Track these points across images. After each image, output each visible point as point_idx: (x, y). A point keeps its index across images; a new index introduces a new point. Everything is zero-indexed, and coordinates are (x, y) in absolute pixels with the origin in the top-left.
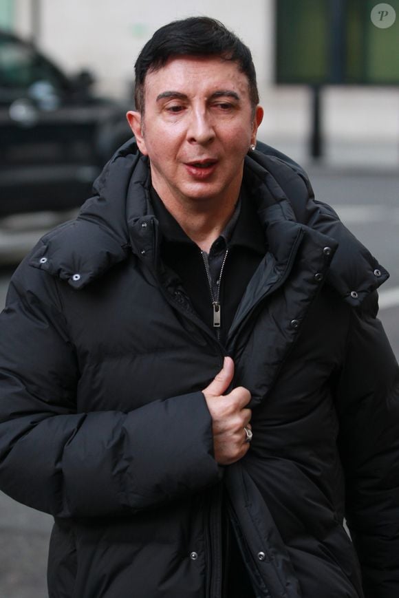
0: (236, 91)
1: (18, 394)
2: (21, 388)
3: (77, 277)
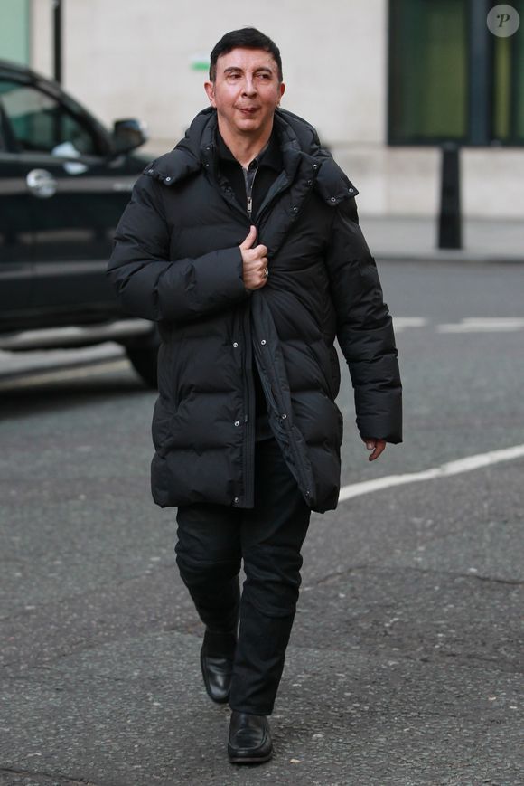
0: (271, 69)
1: (134, 248)
2: (136, 245)
3: (168, 179)
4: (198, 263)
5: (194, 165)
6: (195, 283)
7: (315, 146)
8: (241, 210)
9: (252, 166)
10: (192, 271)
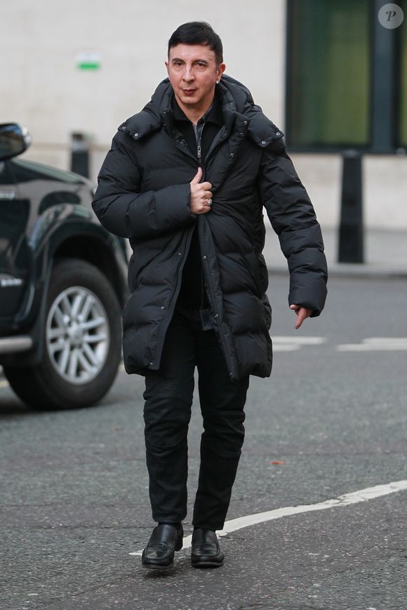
0: (206, 60)
1: (113, 186)
2: (114, 183)
3: (136, 135)
4: (158, 194)
5: (156, 124)
6: (155, 209)
7: (248, 105)
8: (193, 156)
9: (200, 123)
10: (153, 200)
